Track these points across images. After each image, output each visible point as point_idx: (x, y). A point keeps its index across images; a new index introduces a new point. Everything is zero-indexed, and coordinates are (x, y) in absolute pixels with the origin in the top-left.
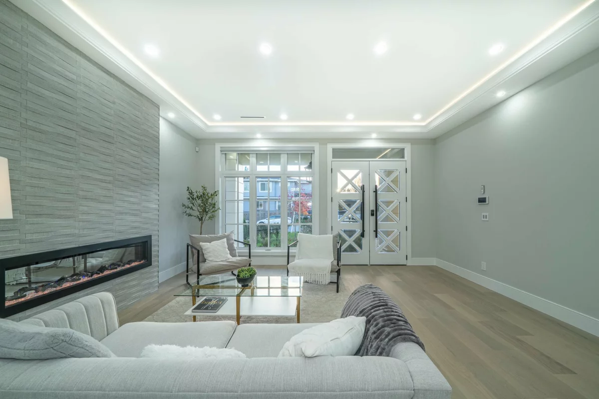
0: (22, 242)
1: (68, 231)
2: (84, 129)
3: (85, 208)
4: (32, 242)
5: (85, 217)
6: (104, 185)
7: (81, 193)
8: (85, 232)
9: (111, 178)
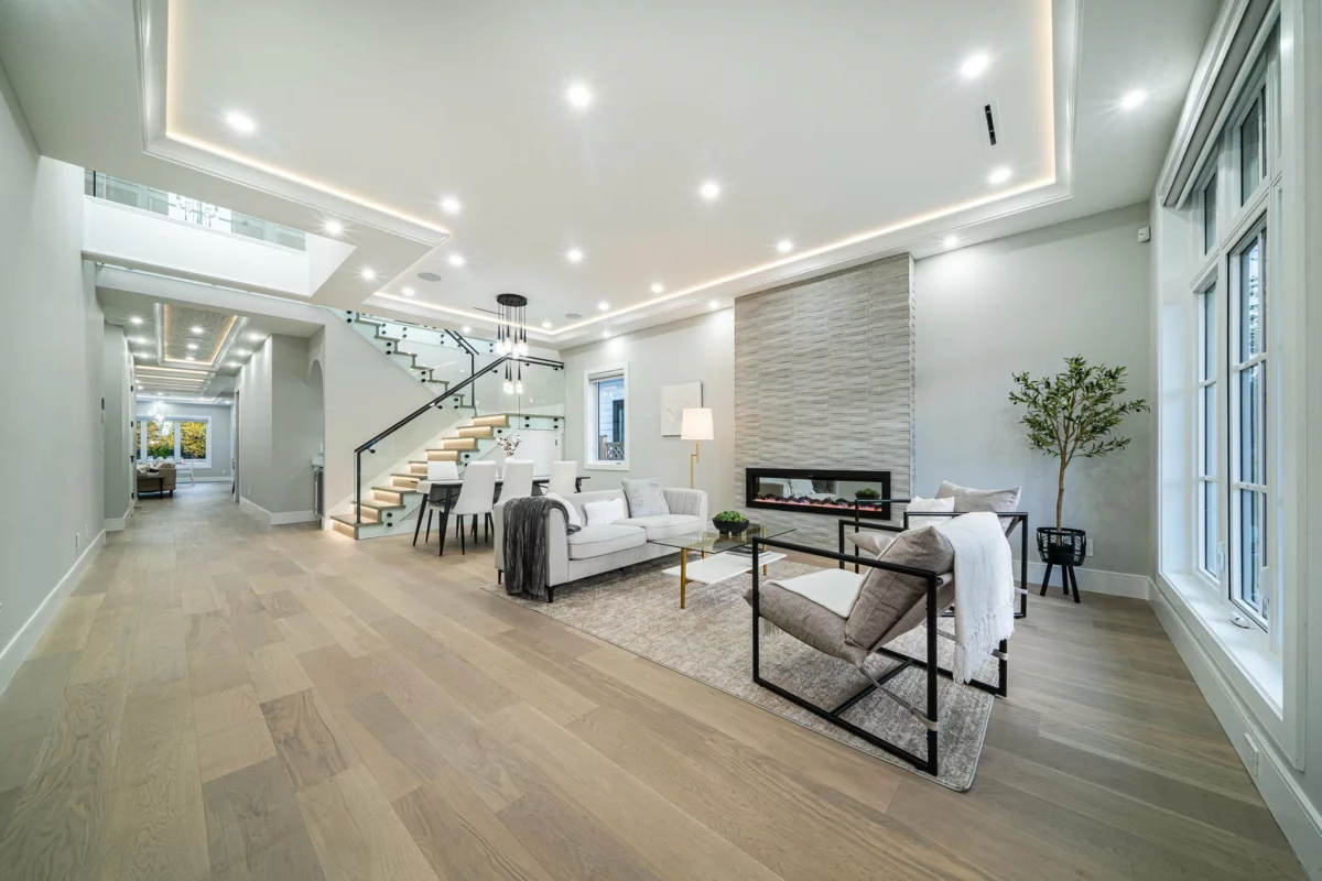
0: (761, 459)
1: (786, 454)
2: (798, 356)
3: (799, 433)
4: (764, 459)
5: (800, 441)
6: (818, 406)
7: (796, 418)
8: (800, 456)
9: (826, 397)
